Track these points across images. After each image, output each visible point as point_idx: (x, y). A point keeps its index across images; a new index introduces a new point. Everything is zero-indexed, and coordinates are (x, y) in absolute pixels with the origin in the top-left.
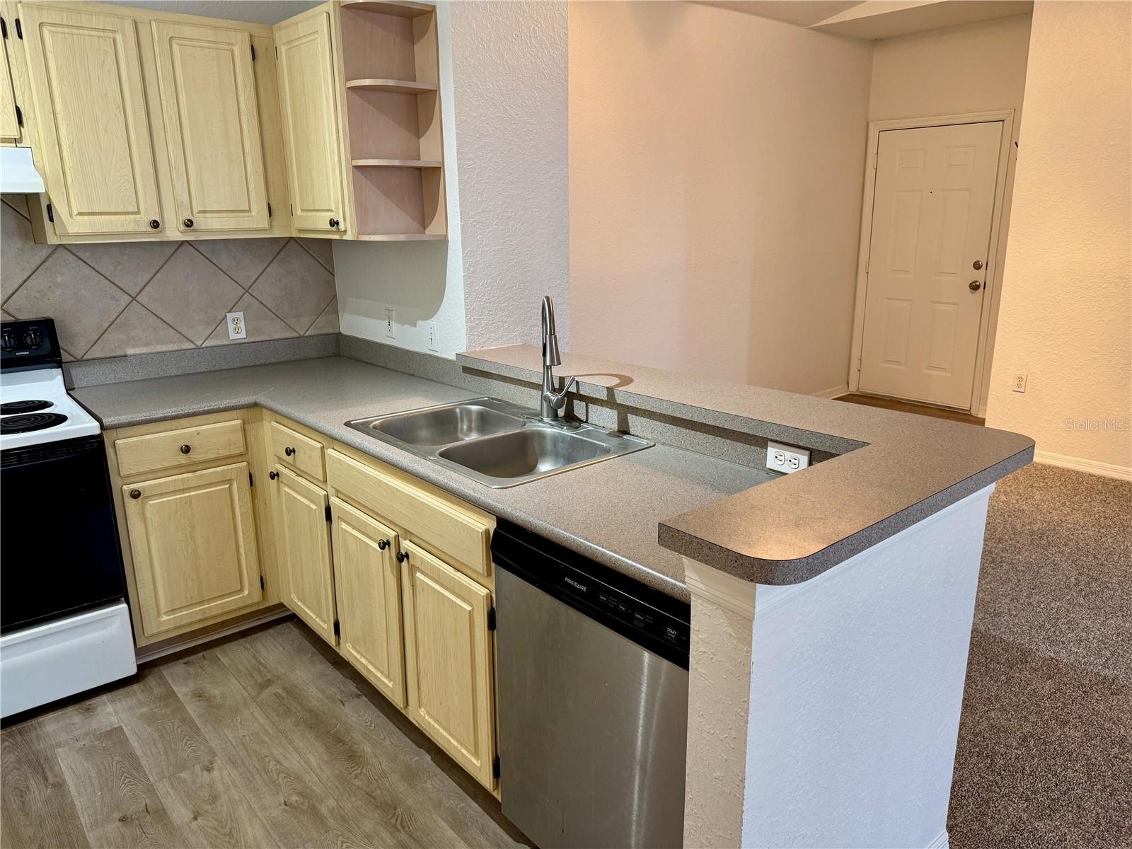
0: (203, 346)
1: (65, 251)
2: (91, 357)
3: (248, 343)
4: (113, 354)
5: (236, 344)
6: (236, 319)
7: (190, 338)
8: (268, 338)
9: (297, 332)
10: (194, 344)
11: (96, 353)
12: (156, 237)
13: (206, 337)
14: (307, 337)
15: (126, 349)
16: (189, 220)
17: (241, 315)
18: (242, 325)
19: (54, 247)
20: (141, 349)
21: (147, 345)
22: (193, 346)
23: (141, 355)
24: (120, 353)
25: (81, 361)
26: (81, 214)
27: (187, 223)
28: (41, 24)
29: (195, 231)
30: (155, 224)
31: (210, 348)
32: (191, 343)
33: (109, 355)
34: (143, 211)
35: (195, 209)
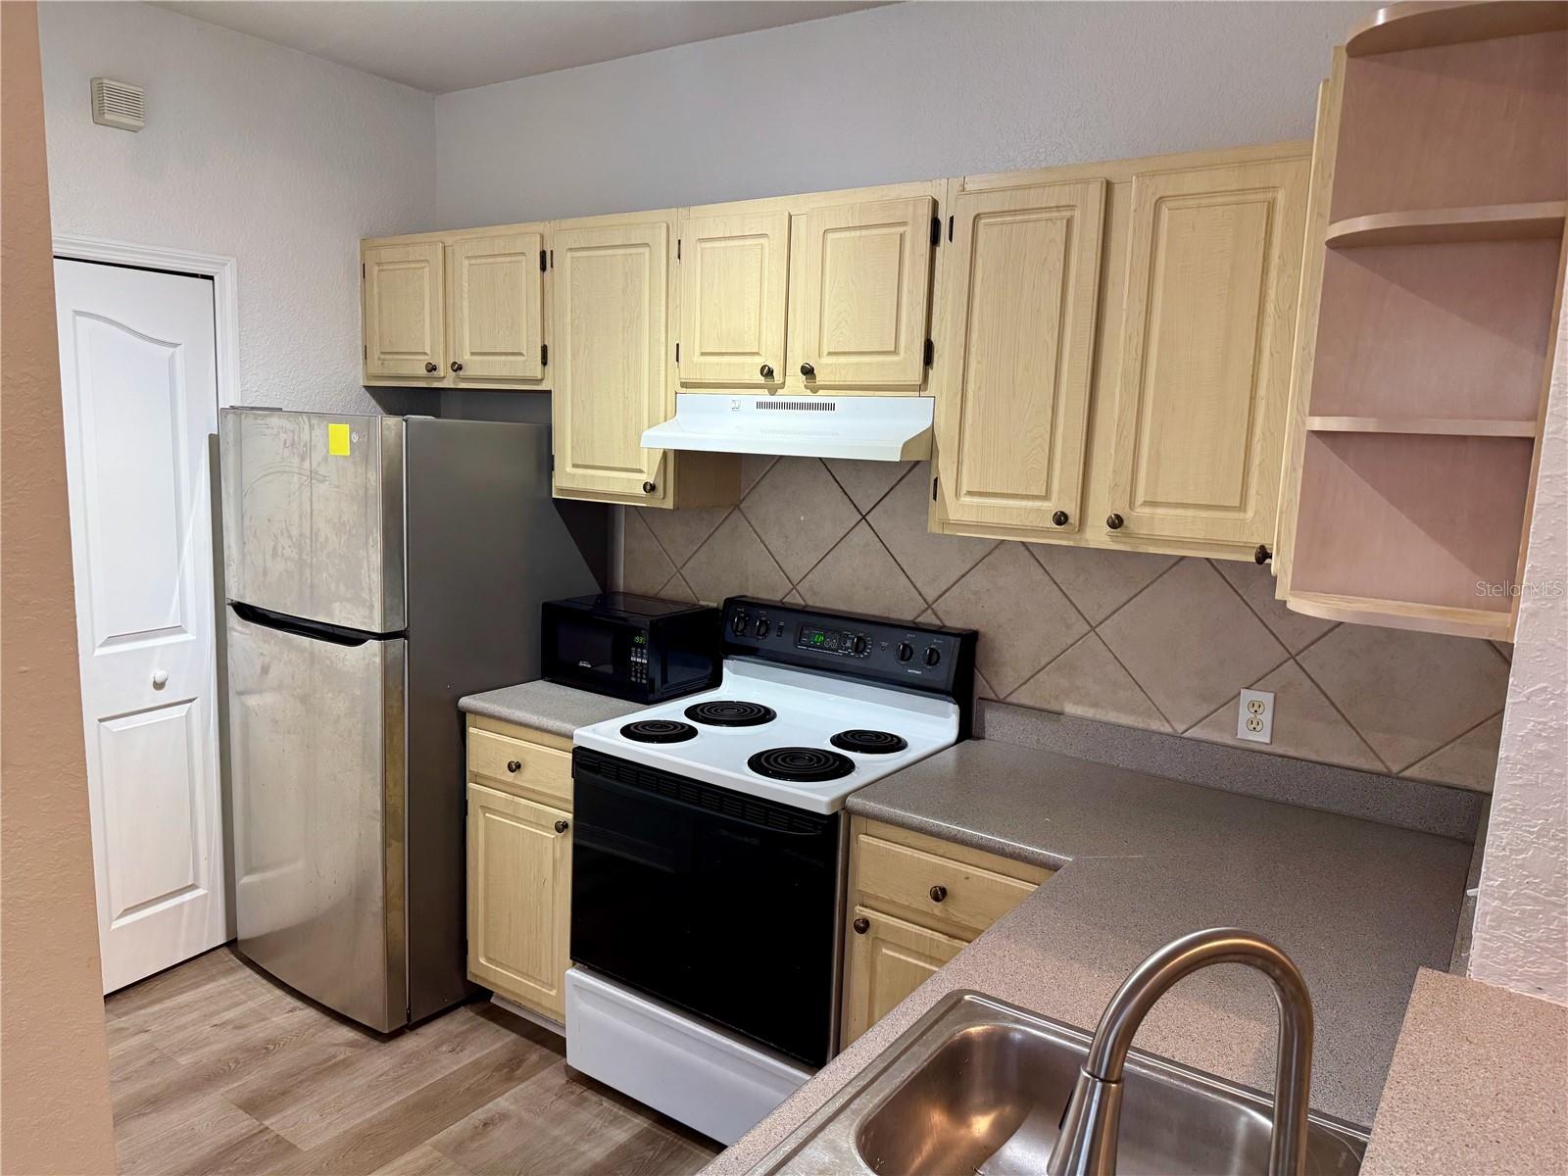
0: (1187, 735)
2: (1015, 701)
3: (1269, 754)
4: (1048, 707)
5: (1246, 749)
6: (1256, 705)
7: (1169, 718)
8: (1313, 757)
9: (1382, 762)
10: (1171, 726)
11: (1023, 697)
12: (1069, 539)
13: (1196, 720)
14: (1404, 779)
15: (1066, 704)
16: (1117, 516)
17: (1268, 699)
18: (1266, 717)
20: (1086, 709)
21: (1095, 705)
22: (1168, 729)
23: (1082, 719)
24: (1054, 707)
25: (1002, 703)
26: (970, 493)
27: (1113, 521)
28: (977, 217)
29: (1129, 535)
30: (1061, 519)
31: (1198, 741)
32: (1167, 725)
33: (1038, 705)
34: (1054, 496)
35: (1140, 498)
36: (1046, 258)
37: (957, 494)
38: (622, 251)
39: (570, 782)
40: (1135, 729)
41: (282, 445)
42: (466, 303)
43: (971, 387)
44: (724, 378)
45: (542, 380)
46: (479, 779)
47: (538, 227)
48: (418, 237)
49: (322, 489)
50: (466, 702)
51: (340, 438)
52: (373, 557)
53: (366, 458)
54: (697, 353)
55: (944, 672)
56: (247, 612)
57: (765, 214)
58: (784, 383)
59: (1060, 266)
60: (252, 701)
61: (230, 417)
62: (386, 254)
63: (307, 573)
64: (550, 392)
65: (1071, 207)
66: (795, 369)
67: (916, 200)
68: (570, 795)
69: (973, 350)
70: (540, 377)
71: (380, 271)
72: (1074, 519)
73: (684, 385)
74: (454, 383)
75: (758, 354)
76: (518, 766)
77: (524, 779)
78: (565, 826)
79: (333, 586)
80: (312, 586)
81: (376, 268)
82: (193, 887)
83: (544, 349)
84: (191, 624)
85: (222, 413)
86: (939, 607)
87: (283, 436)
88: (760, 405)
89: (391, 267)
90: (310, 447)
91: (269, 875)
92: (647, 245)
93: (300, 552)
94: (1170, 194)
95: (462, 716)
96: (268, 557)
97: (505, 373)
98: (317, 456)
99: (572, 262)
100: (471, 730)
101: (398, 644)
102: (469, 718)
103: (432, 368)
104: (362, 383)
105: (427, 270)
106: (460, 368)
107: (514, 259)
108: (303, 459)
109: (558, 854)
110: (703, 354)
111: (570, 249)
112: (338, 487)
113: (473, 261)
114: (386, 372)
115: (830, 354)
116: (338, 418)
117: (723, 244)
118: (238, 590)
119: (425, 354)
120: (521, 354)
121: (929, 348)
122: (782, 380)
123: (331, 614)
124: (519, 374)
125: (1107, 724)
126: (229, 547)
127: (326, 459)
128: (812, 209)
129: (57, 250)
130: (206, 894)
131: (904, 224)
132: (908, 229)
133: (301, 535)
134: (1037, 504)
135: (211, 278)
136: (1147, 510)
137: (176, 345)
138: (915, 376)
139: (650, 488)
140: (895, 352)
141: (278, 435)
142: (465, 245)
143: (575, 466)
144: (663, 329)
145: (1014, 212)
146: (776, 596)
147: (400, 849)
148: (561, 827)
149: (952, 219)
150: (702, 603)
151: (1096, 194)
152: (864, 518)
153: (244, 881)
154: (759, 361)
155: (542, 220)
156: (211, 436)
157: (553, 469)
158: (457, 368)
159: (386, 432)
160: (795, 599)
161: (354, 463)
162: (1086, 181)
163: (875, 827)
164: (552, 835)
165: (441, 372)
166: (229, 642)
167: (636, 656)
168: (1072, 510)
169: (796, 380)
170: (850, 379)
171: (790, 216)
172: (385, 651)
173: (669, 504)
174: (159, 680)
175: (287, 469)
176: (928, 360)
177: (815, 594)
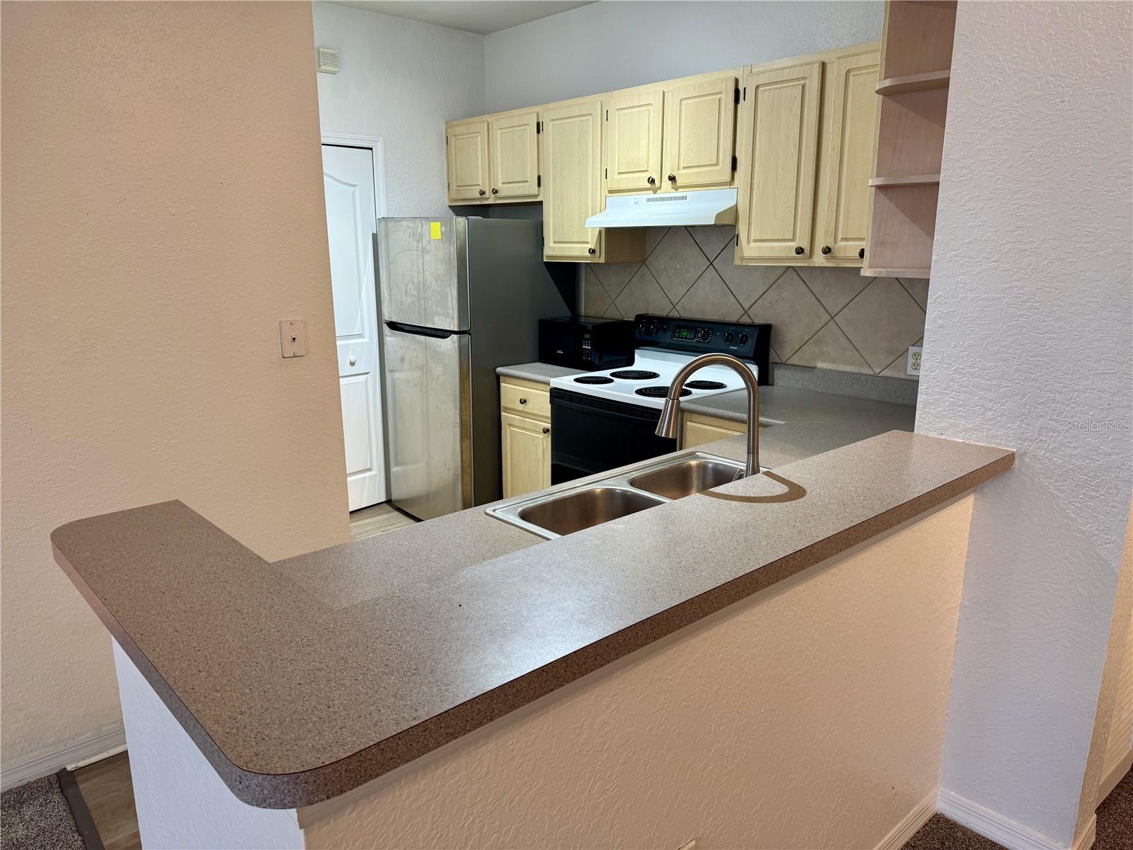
0: (880, 375)
1: (794, 272)
2: (791, 363)
4: (807, 364)
5: (911, 381)
6: (916, 355)
7: (871, 364)
10: (873, 370)
11: (795, 360)
12: (804, 262)
13: (885, 366)
15: (818, 362)
16: (828, 247)
19: (785, 269)
20: (828, 364)
21: (833, 362)
22: (871, 373)
23: (826, 370)
24: (811, 364)
25: (784, 365)
26: (755, 241)
27: (825, 250)
28: (757, 87)
29: (834, 258)
30: (800, 251)
31: (886, 378)
32: (870, 369)
33: (803, 364)
34: (797, 240)
35: (840, 236)
36: (792, 108)
37: (748, 242)
38: (578, 119)
39: (549, 406)
40: (853, 373)
41: (408, 236)
42: (499, 155)
43: (755, 181)
44: (630, 186)
45: (538, 195)
46: (508, 410)
47: (536, 109)
48: (474, 119)
49: (427, 257)
50: (499, 370)
51: (436, 229)
52: (453, 292)
53: (449, 240)
54: (616, 173)
55: (749, 347)
56: (393, 326)
57: (649, 94)
58: (661, 187)
59: (799, 111)
60: (397, 375)
61: (383, 222)
62: (458, 130)
63: (422, 301)
64: (542, 202)
65: (804, 78)
66: (665, 178)
67: (726, 80)
68: (549, 415)
69: (757, 160)
70: (537, 194)
71: (456, 139)
72: (807, 251)
73: (610, 192)
74: (494, 201)
75: (647, 171)
76: (525, 401)
77: (528, 408)
78: (548, 430)
79: (434, 308)
80: (425, 309)
81: (453, 138)
82: (370, 470)
83: (539, 178)
84: (367, 334)
85: (379, 221)
86: (751, 312)
87: (409, 231)
88: (649, 200)
89: (461, 137)
90: (421, 235)
91: (407, 467)
92: (591, 114)
93: (418, 292)
94: (853, 67)
95: (498, 377)
96: (403, 296)
97: (520, 193)
98: (425, 241)
99: (553, 127)
100: (502, 384)
101: (466, 338)
102: (501, 378)
103: (482, 193)
104: (447, 204)
105: (479, 138)
106: (497, 192)
107: (523, 128)
108: (418, 242)
109: (545, 447)
110: (619, 173)
111: (552, 120)
112: (436, 255)
113: (503, 131)
114: (460, 197)
115: (684, 168)
116: (435, 219)
117: (630, 111)
118: (389, 314)
119: (479, 185)
120: (527, 181)
121: (734, 161)
122: (659, 185)
123: (434, 323)
124: (526, 193)
125: (838, 371)
126: (384, 292)
127: (429, 241)
128: (675, 88)
129: (323, 141)
130: (376, 475)
131: (721, 93)
132: (723, 96)
133: (419, 282)
134: (789, 244)
135: (371, 149)
136: (843, 243)
137: (355, 186)
138: (727, 177)
139: (592, 251)
140: (717, 164)
141: (406, 230)
142: (500, 122)
143: (555, 242)
144: (599, 161)
145: (776, 83)
146: (663, 313)
147: (469, 443)
148: (546, 431)
149: (745, 88)
150: (625, 319)
151: (816, 70)
152: (711, 263)
153: (394, 469)
154: (647, 175)
155: (537, 104)
156: (373, 234)
157: (543, 245)
158: (495, 192)
159: (458, 226)
160: (674, 314)
161: (443, 242)
162: (811, 64)
163: (695, 417)
164: (541, 436)
165: (487, 195)
166: (385, 343)
167: (585, 345)
168: (806, 245)
169: (667, 184)
170: (694, 181)
171: (664, 93)
172: (460, 340)
173: (602, 260)
174: (353, 361)
175: (411, 248)
176: (734, 167)
177: (685, 310)
